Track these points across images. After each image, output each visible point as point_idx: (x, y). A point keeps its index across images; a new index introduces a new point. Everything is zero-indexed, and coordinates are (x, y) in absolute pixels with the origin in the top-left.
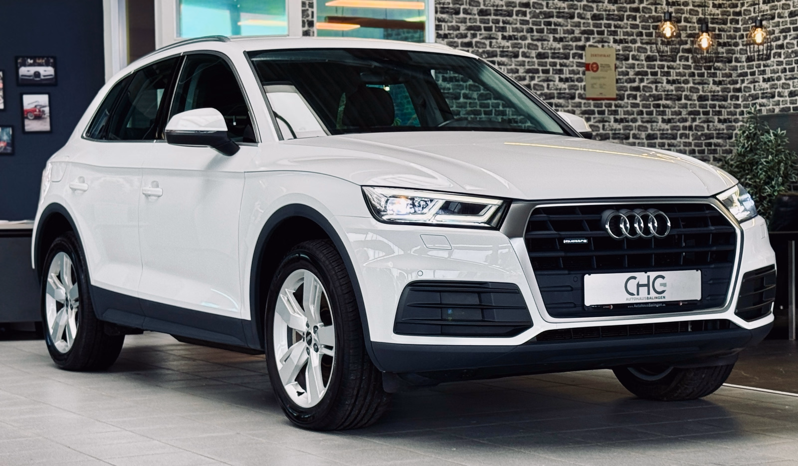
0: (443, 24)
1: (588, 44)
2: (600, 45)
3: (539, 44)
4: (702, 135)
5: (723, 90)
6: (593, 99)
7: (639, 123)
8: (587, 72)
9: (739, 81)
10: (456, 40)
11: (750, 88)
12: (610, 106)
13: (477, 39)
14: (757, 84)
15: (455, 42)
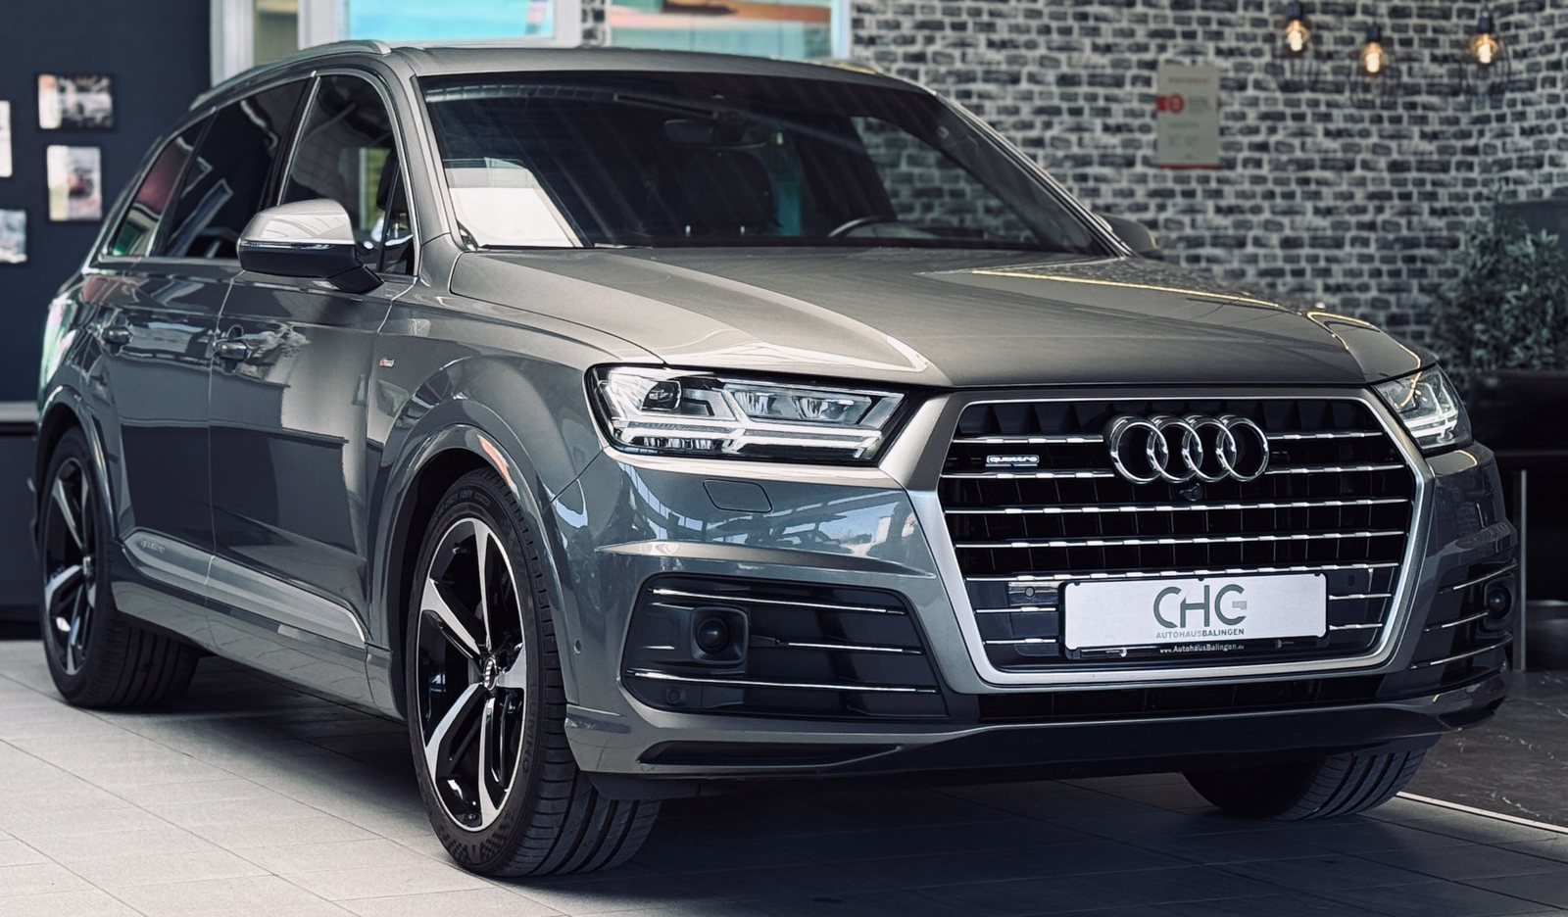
0: (867, 18)
1: (1163, 57)
2: (1187, 60)
3: (1062, 57)
4: (1397, 240)
5: (1442, 150)
6: (1173, 167)
7: (1266, 215)
8: (1161, 115)
9: (1475, 134)
10: (893, 48)
11: (1494, 147)
12: (1205, 180)
13: (937, 47)
14: (1508, 140)
15: (891, 53)
